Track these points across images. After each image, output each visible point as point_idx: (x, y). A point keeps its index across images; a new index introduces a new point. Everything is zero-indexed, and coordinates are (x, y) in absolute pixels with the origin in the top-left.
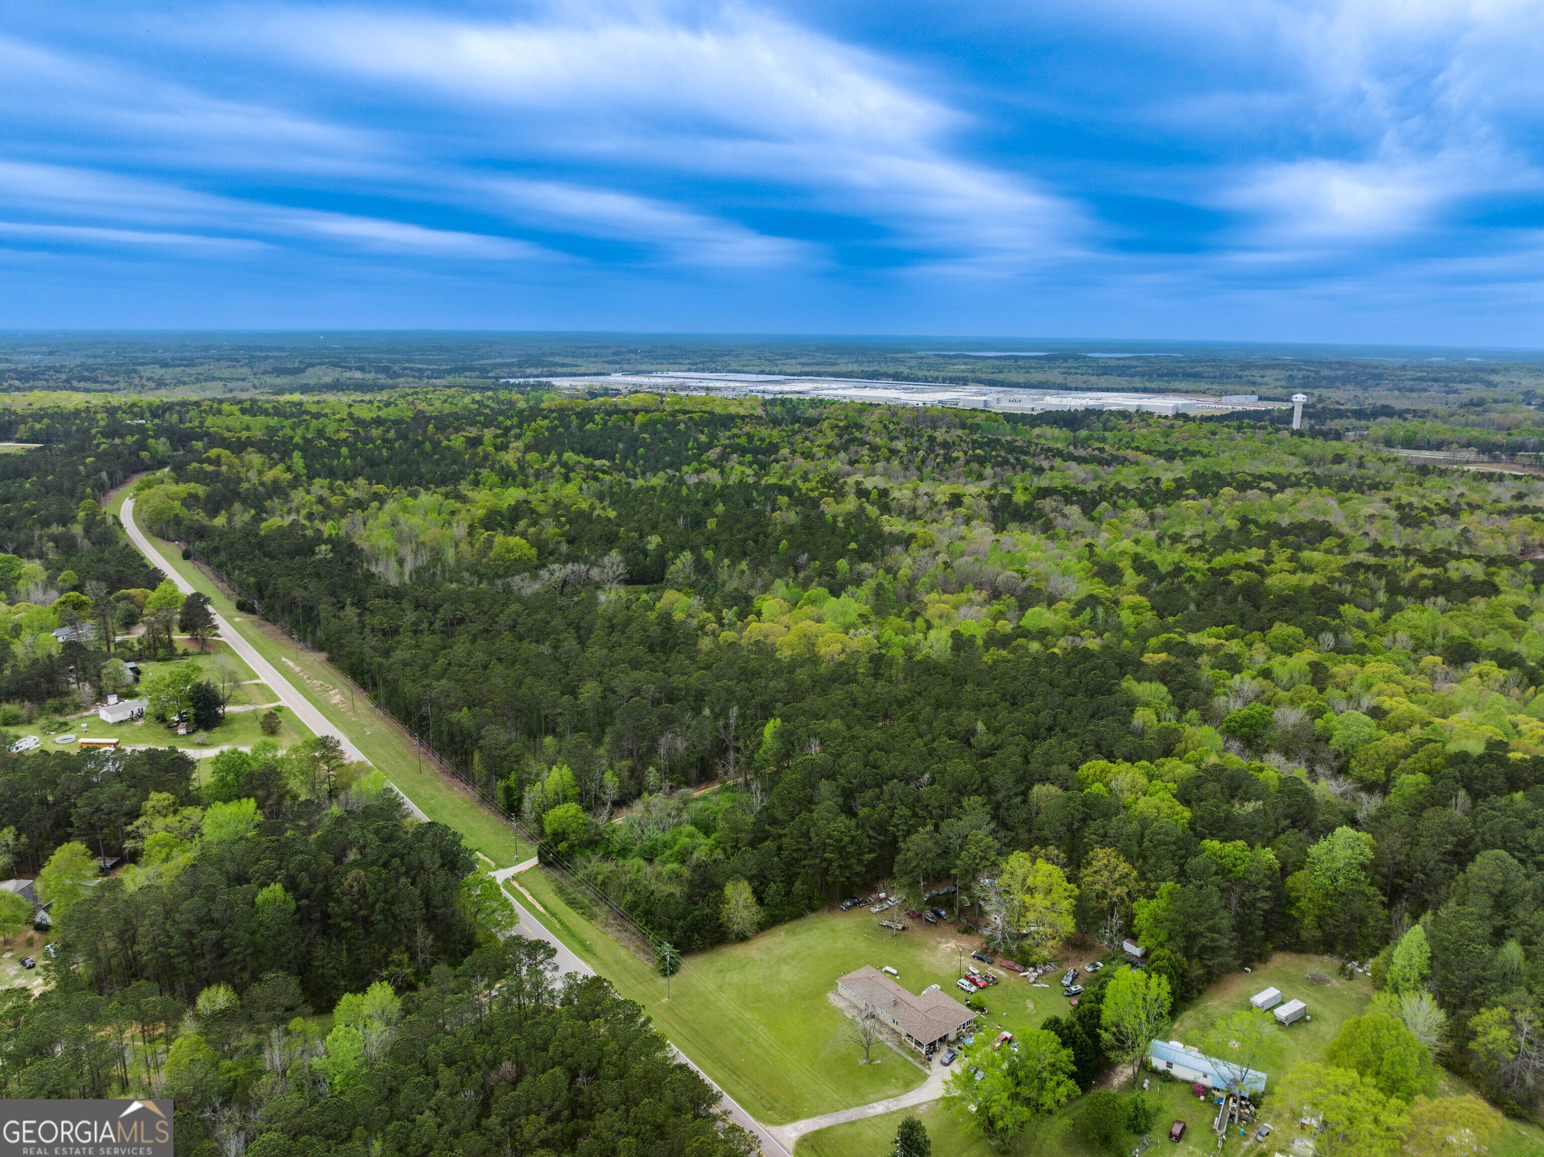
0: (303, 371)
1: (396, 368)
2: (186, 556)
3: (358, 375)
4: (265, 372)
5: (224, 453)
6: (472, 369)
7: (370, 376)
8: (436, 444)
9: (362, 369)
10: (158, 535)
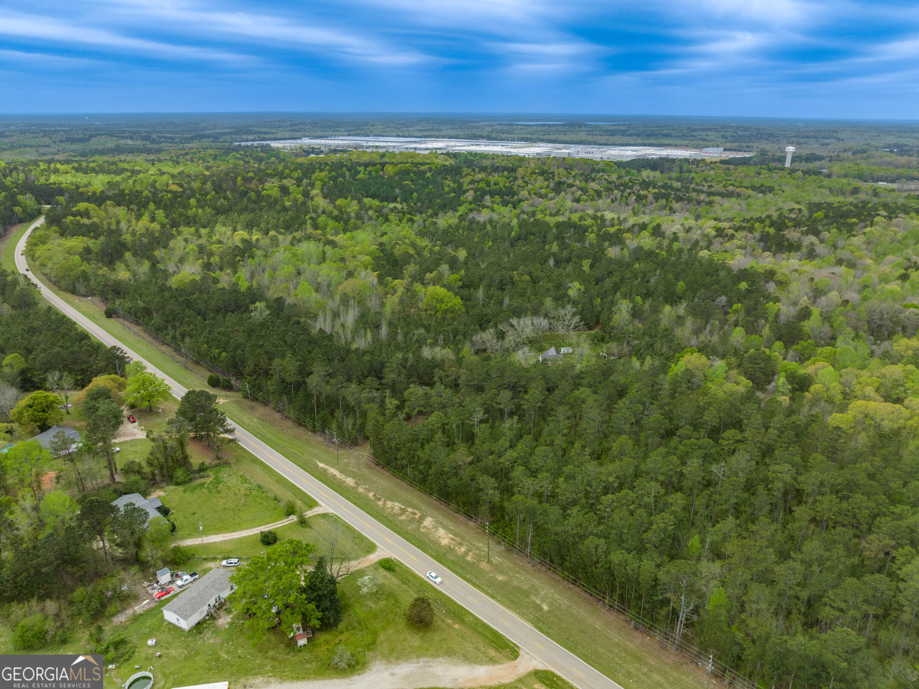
0: (88, 140)
1: (154, 136)
2: (109, 314)
3: (130, 142)
4: (61, 141)
5: (91, 206)
6: (208, 137)
7: (139, 143)
8: (258, 194)
9: (131, 138)
10: (65, 290)
